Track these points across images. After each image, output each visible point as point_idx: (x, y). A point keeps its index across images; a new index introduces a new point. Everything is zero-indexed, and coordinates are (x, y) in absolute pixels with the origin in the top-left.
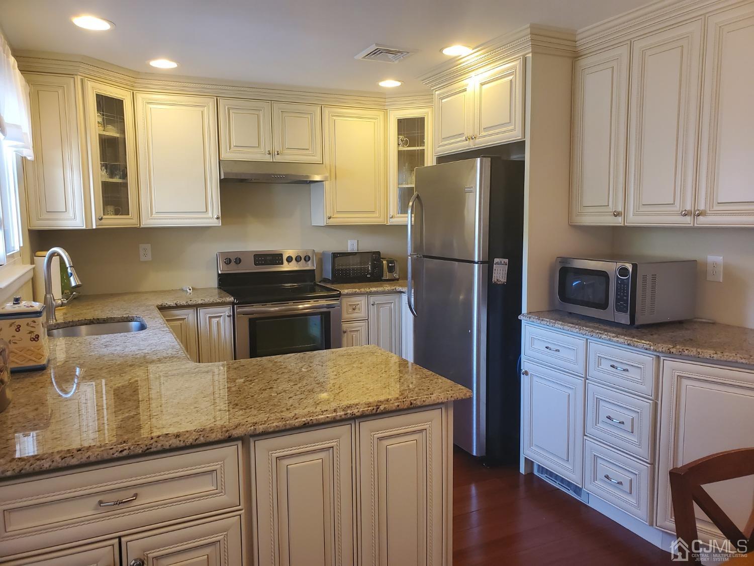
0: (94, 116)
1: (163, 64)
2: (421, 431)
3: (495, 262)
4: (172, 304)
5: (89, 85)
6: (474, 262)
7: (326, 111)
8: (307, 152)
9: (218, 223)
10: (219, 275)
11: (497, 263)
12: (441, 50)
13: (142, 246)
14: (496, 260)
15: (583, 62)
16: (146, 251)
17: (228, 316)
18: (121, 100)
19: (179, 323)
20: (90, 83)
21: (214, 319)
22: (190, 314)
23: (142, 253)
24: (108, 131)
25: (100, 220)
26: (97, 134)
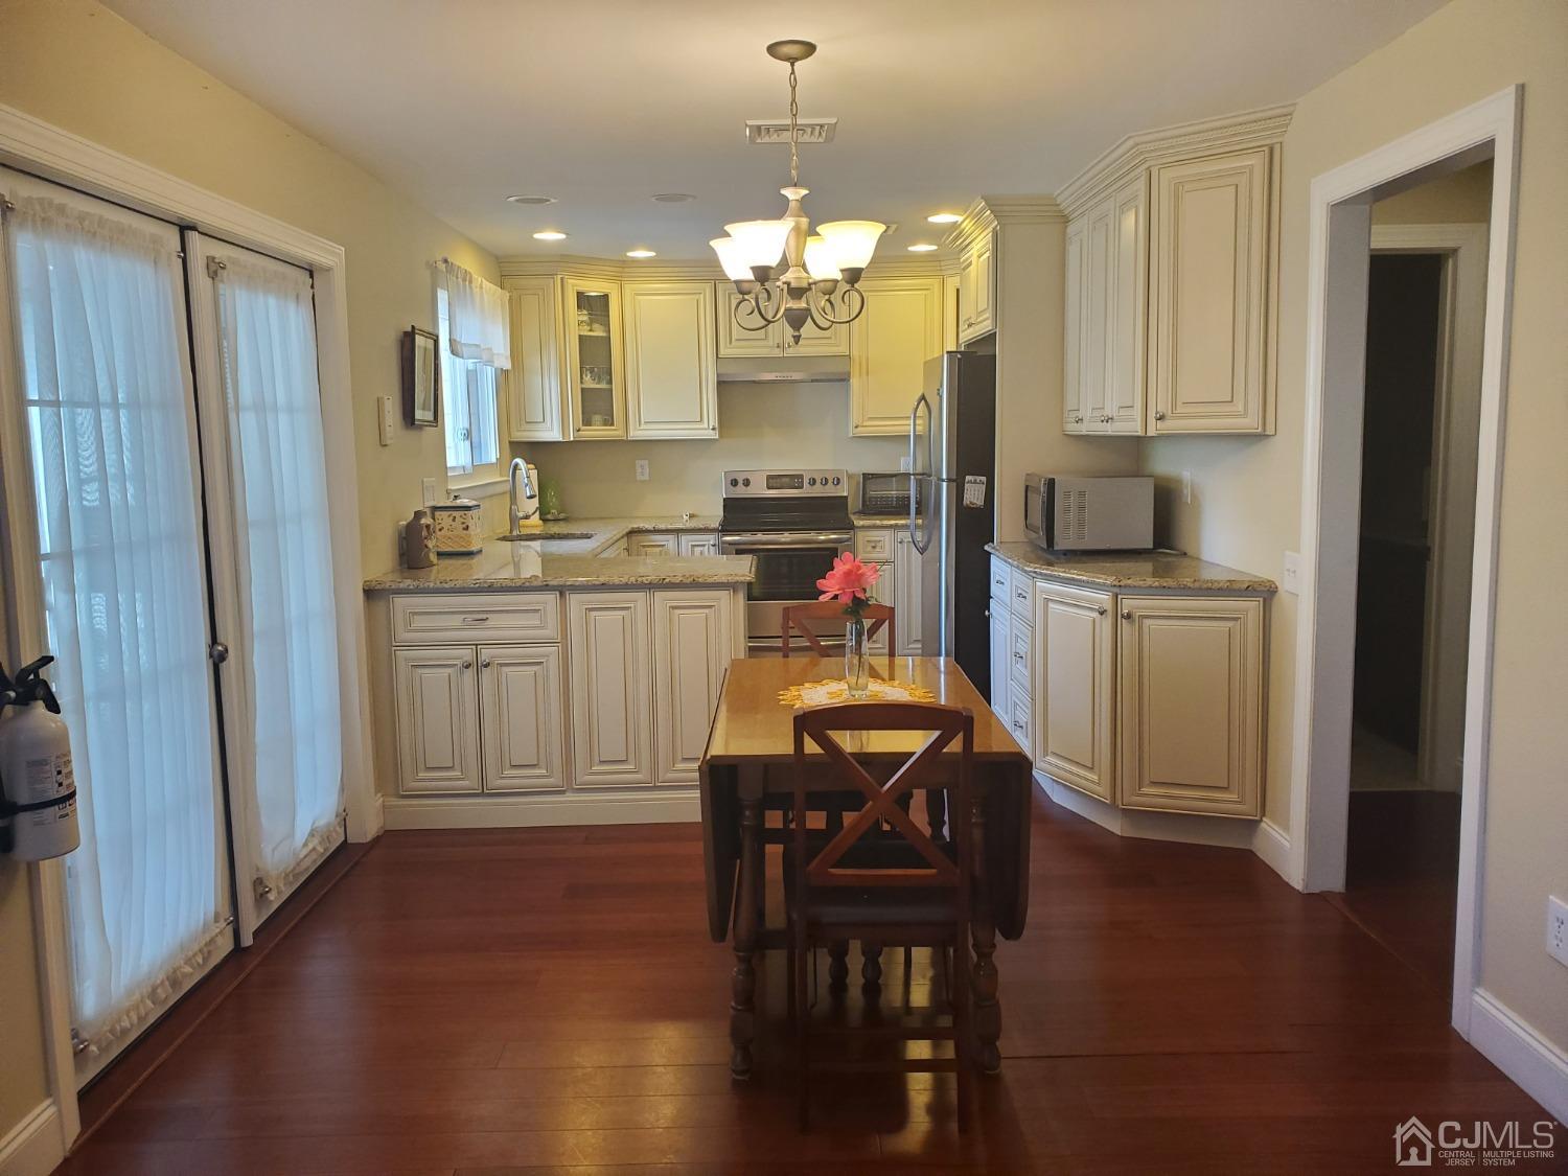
0: (574, 315)
1: (641, 254)
2: (710, 607)
3: (966, 481)
4: (650, 527)
5: (570, 282)
6: (943, 481)
8: (829, 341)
9: (715, 435)
10: (724, 499)
11: (970, 481)
12: (926, 218)
13: (639, 463)
14: (968, 478)
15: (1071, 229)
16: (643, 470)
17: (714, 545)
18: (606, 297)
19: (658, 549)
20: (570, 281)
21: (696, 549)
22: (669, 541)
23: (639, 470)
24: (591, 330)
25: (579, 430)
26: (577, 337)
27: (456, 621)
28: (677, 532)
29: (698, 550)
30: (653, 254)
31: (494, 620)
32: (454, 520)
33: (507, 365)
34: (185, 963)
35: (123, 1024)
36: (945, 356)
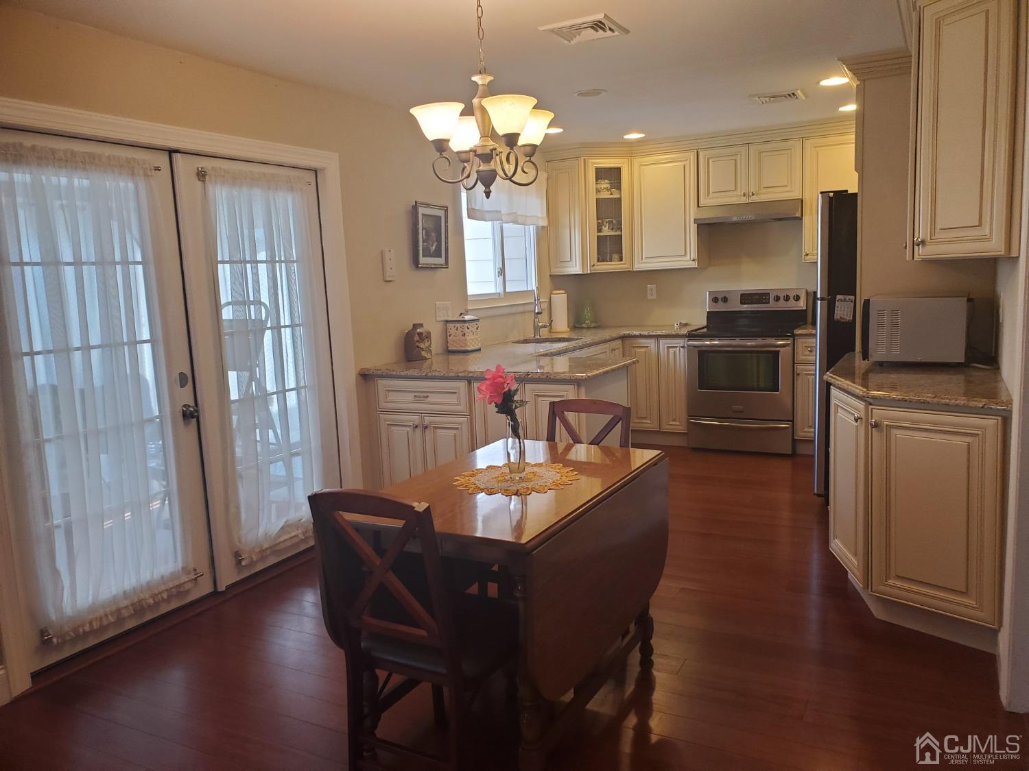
0: (593, 184)
1: (634, 136)
2: (562, 396)
3: (837, 299)
6: (818, 299)
7: (808, 144)
8: (786, 189)
9: (695, 265)
10: (708, 313)
11: (840, 300)
13: (647, 287)
14: (839, 297)
16: (652, 292)
18: (619, 169)
19: (643, 350)
20: (591, 161)
21: (671, 350)
22: (651, 343)
23: (649, 292)
24: (612, 194)
25: (594, 266)
26: (595, 200)
27: (410, 397)
28: (658, 337)
29: (672, 350)
30: (643, 135)
31: (432, 398)
32: (457, 330)
33: (544, 223)
34: (150, 597)
35: (85, 628)
36: (820, 195)
